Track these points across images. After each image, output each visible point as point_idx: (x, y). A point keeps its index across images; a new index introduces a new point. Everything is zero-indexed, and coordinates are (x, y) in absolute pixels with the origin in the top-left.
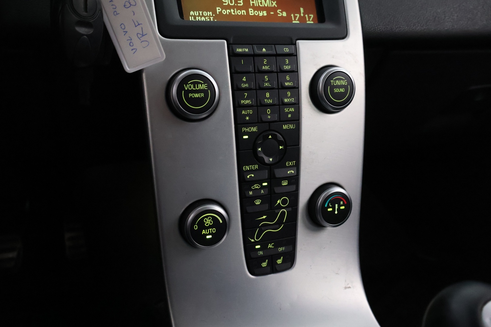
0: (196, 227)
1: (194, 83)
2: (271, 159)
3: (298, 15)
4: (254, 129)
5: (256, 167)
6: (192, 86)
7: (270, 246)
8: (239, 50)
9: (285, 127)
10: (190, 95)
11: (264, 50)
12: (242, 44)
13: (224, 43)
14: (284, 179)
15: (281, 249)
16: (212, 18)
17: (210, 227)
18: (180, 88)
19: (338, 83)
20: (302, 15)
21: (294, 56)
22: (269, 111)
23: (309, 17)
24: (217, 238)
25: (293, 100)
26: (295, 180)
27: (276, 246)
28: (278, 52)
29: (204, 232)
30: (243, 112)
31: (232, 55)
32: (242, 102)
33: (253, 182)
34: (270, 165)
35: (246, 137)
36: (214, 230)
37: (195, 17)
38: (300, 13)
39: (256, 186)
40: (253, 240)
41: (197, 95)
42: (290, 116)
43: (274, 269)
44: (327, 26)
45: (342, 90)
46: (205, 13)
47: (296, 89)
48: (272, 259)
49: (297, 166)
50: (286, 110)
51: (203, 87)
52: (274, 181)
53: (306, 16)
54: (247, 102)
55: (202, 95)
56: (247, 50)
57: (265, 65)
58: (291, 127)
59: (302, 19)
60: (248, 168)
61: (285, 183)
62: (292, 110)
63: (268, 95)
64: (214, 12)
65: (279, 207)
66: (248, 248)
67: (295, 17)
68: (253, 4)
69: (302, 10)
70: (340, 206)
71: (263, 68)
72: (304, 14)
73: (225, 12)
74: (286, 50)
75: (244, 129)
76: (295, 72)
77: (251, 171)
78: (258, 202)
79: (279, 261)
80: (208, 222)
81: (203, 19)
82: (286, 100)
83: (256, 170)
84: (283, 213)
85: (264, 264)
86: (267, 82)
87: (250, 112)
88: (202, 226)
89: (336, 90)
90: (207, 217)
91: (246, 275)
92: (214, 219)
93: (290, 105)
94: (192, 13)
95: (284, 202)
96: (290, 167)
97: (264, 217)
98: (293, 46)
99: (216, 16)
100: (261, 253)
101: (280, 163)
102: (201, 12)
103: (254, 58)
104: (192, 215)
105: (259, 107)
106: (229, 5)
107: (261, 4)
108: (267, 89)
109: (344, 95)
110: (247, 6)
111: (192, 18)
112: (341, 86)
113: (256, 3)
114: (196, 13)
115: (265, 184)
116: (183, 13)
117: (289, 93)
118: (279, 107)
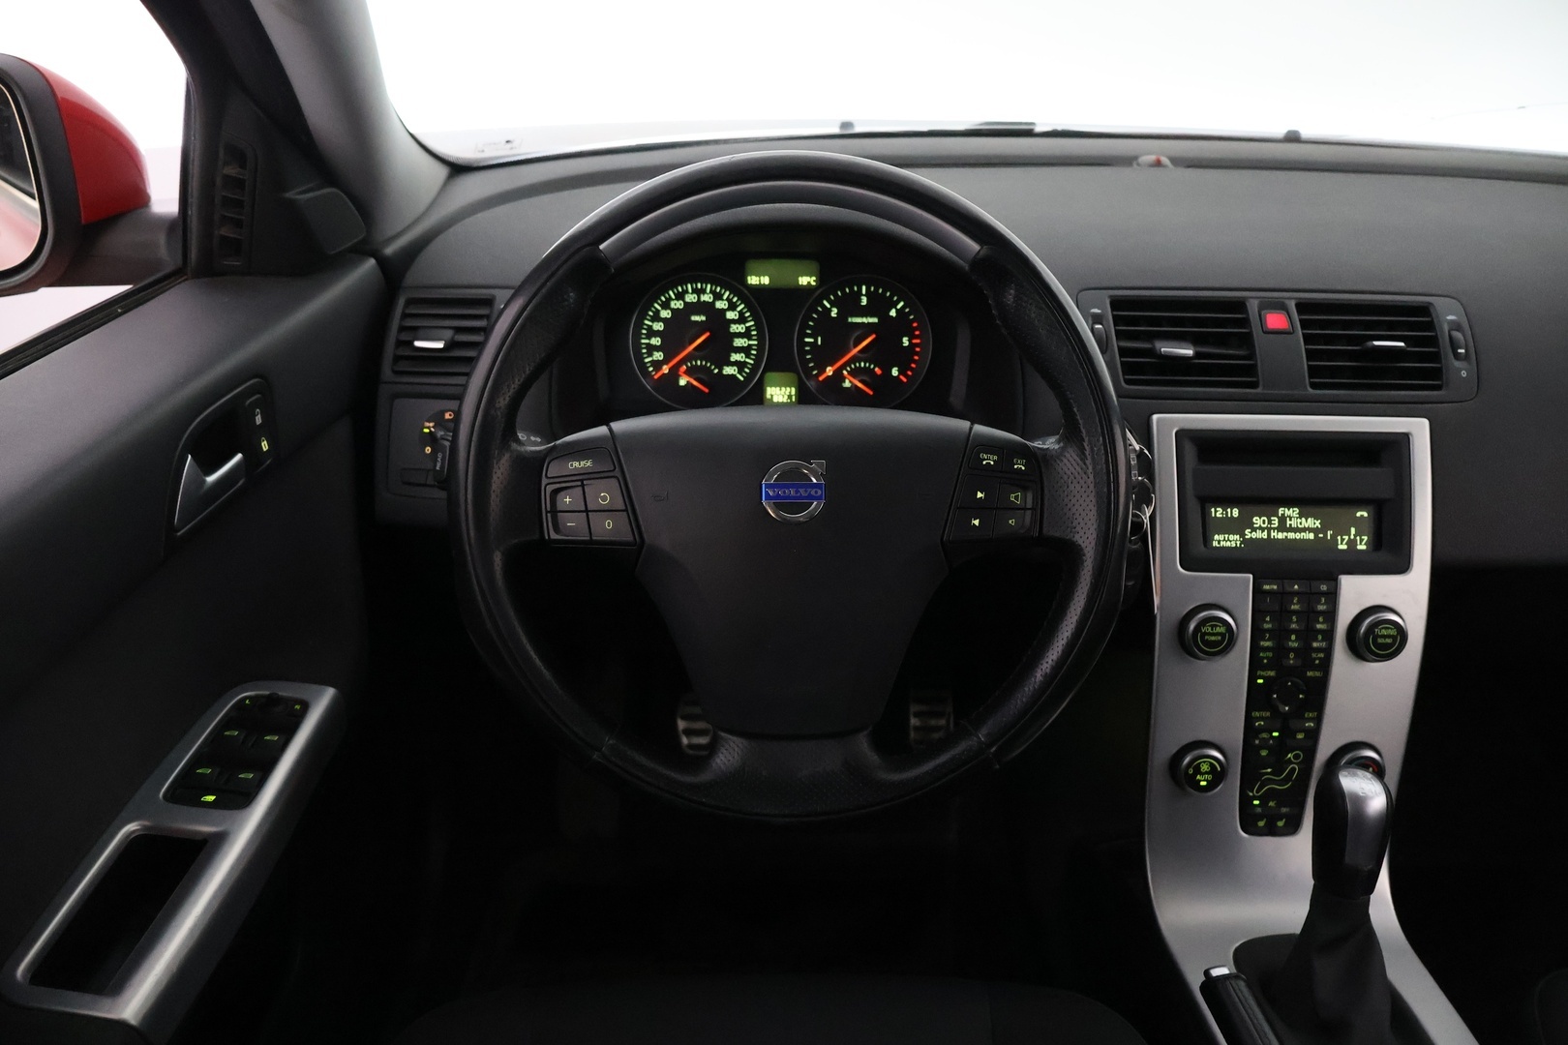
0: (1191, 771)
1: (1212, 626)
2: (1287, 708)
3: (1346, 538)
4: (1272, 673)
5: (1268, 714)
6: (1210, 629)
7: (1271, 804)
8: (1267, 587)
9: (1309, 674)
10: (1206, 637)
11: (1296, 587)
12: (1271, 579)
13: (1248, 579)
14: (1300, 732)
15: (1284, 810)
16: (1238, 543)
17: (1206, 773)
18: (1197, 628)
19: (1384, 632)
20: (1352, 537)
21: (1333, 596)
22: (1292, 655)
23: (1361, 540)
24: (1212, 786)
25: (1324, 644)
26: (1314, 735)
27: (1279, 805)
28: (1313, 591)
29: (1198, 777)
30: (1261, 655)
31: (1257, 591)
32: (1262, 643)
33: (1261, 730)
34: (1285, 717)
35: (1260, 681)
36: (1210, 777)
37: (1219, 542)
38: (1349, 536)
39: (1264, 735)
40: (1251, 794)
41: (1213, 638)
42: (1317, 662)
43: (1272, 831)
44: (1383, 556)
45: (1389, 641)
46: (1231, 537)
47: (1329, 635)
48: (1271, 821)
49: (1319, 720)
50: (1314, 655)
51: (1222, 630)
52: (1287, 732)
53: (1358, 538)
54: (1268, 644)
55: (1220, 638)
56: (1275, 587)
57: (1294, 604)
58: (1318, 674)
59: (1352, 543)
60: (1257, 714)
61: (1300, 736)
62: (1322, 655)
63: (1293, 637)
64: (1243, 535)
65: (1290, 762)
66: (1245, 803)
67: (1342, 540)
68: (1290, 525)
69: (1353, 530)
71: (1293, 607)
72: (1355, 536)
73: (1254, 535)
74: (1324, 588)
75: (1259, 673)
76: (1331, 616)
77: (1261, 719)
78: (1264, 753)
79: (1280, 824)
80: (1205, 768)
81: (1228, 544)
82: (1315, 645)
83: (1267, 718)
84: (1294, 769)
85: (1261, 824)
86: (1294, 623)
87: (1270, 654)
88: (1197, 770)
89: (1380, 641)
90: (1204, 762)
91: (1237, 831)
92: (1211, 765)
93: (1319, 650)
94: (1216, 537)
95: (1296, 757)
96: (1310, 720)
97: (1269, 770)
98: (1333, 583)
99: (1244, 541)
100: (1259, 810)
101: (1298, 712)
102: (1226, 536)
103: (1283, 596)
104: (1187, 760)
105: (1281, 650)
106: (1261, 528)
107: (1300, 526)
108: (1294, 631)
109: (1391, 646)
110: (1282, 527)
111: (1215, 544)
112: (1389, 636)
113: (1294, 523)
114: (1221, 537)
115: (1275, 734)
116: (1207, 540)
117: (1320, 637)
118: (1305, 652)
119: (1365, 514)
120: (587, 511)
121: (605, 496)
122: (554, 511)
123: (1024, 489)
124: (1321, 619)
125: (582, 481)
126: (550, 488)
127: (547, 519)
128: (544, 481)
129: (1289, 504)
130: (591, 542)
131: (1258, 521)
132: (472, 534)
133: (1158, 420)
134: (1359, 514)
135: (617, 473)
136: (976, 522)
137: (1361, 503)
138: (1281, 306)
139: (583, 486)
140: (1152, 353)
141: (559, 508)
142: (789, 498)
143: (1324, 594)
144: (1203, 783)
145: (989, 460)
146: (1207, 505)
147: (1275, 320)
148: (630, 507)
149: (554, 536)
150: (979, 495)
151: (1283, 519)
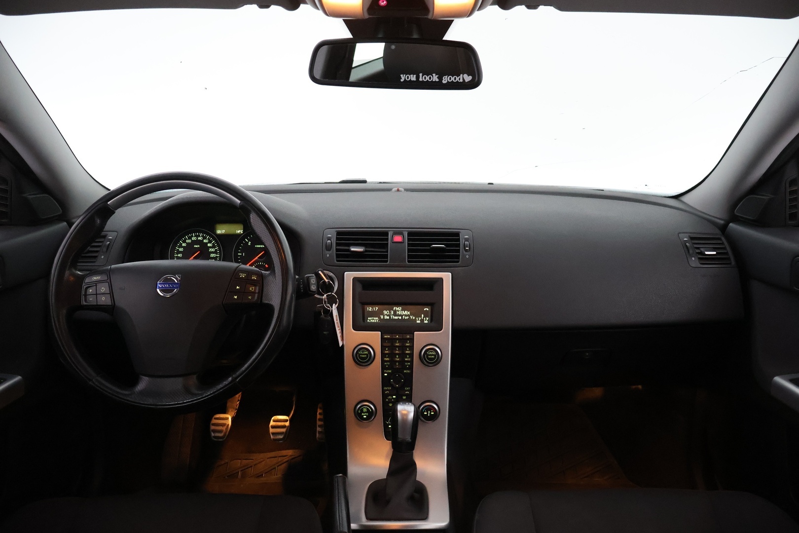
0: (359, 412)
1: (364, 351)
2: (397, 386)
4: (390, 371)
5: (390, 388)
6: (362, 352)
8: (386, 337)
9: (405, 371)
10: (361, 356)
11: (397, 336)
12: (387, 333)
13: (379, 334)
14: (404, 396)
16: (378, 320)
17: (366, 412)
18: (358, 353)
19: (431, 353)
21: (412, 340)
22: (397, 364)
23: (426, 319)
24: (368, 418)
25: (409, 359)
26: (409, 397)
28: (404, 338)
29: (363, 414)
30: (385, 364)
31: (383, 339)
32: (385, 359)
33: (389, 395)
34: (397, 389)
35: (386, 375)
36: (368, 414)
37: (370, 320)
38: (421, 318)
39: (390, 397)
40: (387, 423)
41: (363, 356)
42: (408, 366)
44: (433, 325)
45: (433, 357)
46: (375, 318)
47: (411, 355)
49: (411, 390)
50: (406, 364)
51: (367, 353)
52: (399, 396)
54: (387, 359)
55: (367, 356)
56: (389, 337)
57: (397, 343)
58: (408, 371)
59: (422, 321)
60: (386, 388)
61: (404, 398)
62: (409, 364)
63: (397, 356)
64: (379, 318)
66: (386, 426)
67: (418, 319)
68: (398, 313)
69: (423, 316)
70: (431, 412)
72: (423, 318)
73: (384, 318)
74: (408, 337)
75: (385, 371)
76: (412, 348)
77: (387, 390)
78: (390, 405)
80: (365, 410)
81: (374, 321)
82: (406, 359)
83: (390, 390)
86: (397, 351)
87: (389, 363)
88: (362, 411)
89: (429, 357)
90: (365, 408)
92: (367, 409)
93: (408, 362)
94: (369, 318)
96: (407, 391)
98: (412, 335)
99: (380, 320)
100: (391, 429)
101: (402, 388)
102: (373, 318)
103: (392, 340)
104: (359, 406)
105: (392, 362)
106: (386, 314)
107: (402, 313)
108: (397, 354)
109: (434, 359)
110: (395, 314)
111: (368, 321)
112: (432, 355)
113: (400, 313)
114: (371, 318)
115: (394, 397)
116: (364, 319)
117: (408, 356)
118: (402, 362)
119: (428, 309)
120: (96, 294)
121: (104, 288)
122: (86, 295)
123: (255, 286)
124: (408, 349)
125: (96, 284)
126: (85, 287)
127: (83, 298)
128: (84, 284)
129: (398, 304)
130: (97, 305)
131: (385, 312)
132: (53, 301)
133: (346, 274)
134: (425, 309)
135: (109, 281)
136: (236, 297)
137: (426, 305)
138: (401, 233)
139: (96, 285)
140: (349, 250)
141: (88, 294)
142: (166, 288)
143: (408, 339)
144: (365, 417)
145: (243, 275)
146: (366, 306)
147: (398, 238)
148: (111, 294)
149: (85, 303)
150: (238, 287)
151: (395, 312)
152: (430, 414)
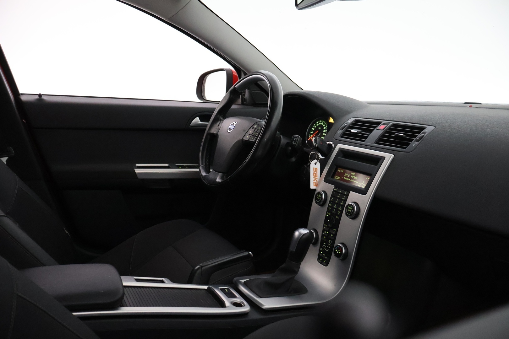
2: (330, 225)
4: (330, 214)
5: (327, 226)
6: (318, 195)
7: (324, 254)
8: (336, 190)
9: (336, 217)
10: (317, 198)
11: (341, 191)
13: (334, 186)
14: (332, 234)
15: (326, 258)
18: (316, 194)
19: (350, 208)
21: (347, 196)
22: (334, 210)
26: (335, 236)
28: (343, 193)
30: (329, 208)
31: (334, 191)
33: (325, 230)
34: (330, 228)
35: (327, 215)
37: (336, 177)
39: (325, 232)
40: (321, 249)
42: (339, 214)
43: (322, 263)
46: (339, 177)
47: (343, 206)
49: (336, 232)
50: (339, 212)
51: (320, 196)
54: (331, 205)
55: (319, 198)
58: (338, 218)
60: (325, 225)
63: (336, 205)
65: (329, 243)
66: (319, 252)
67: (360, 184)
70: (339, 251)
71: (338, 196)
72: (363, 183)
74: (345, 193)
75: (328, 213)
76: (345, 201)
78: (325, 238)
79: (324, 261)
81: (338, 179)
84: (329, 245)
85: (321, 260)
86: (337, 201)
87: (331, 208)
89: (348, 210)
93: (340, 210)
94: (336, 176)
96: (334, 231)
97: (325, 244)
98: (348, 193)
100: (321, 255)
101: (332, 228)
103: (337, 193)
105: (333, 208)
107: (353, 178)
108: (336, 203)
109: (351, 212)
111: (335, 178)
112: (350, 210)
115: (327, 233)
116: (334, 176)
117: (341, 207)
118: (337, 210)
123: (257, 132)
124: (343, 202)
127: (215, 130)
129: (354, 171)
131: (346, 174)
133: (338, 145)
134: (367, 178)
135: (222, 123)
136: (248, 137)
137: (370, 175)
138: (387, 124)
143: (345, 195)
145: (256, 126)
146: (338, 168)
150: (251, 132)
151: (351, 176)
152: (338, 252)
